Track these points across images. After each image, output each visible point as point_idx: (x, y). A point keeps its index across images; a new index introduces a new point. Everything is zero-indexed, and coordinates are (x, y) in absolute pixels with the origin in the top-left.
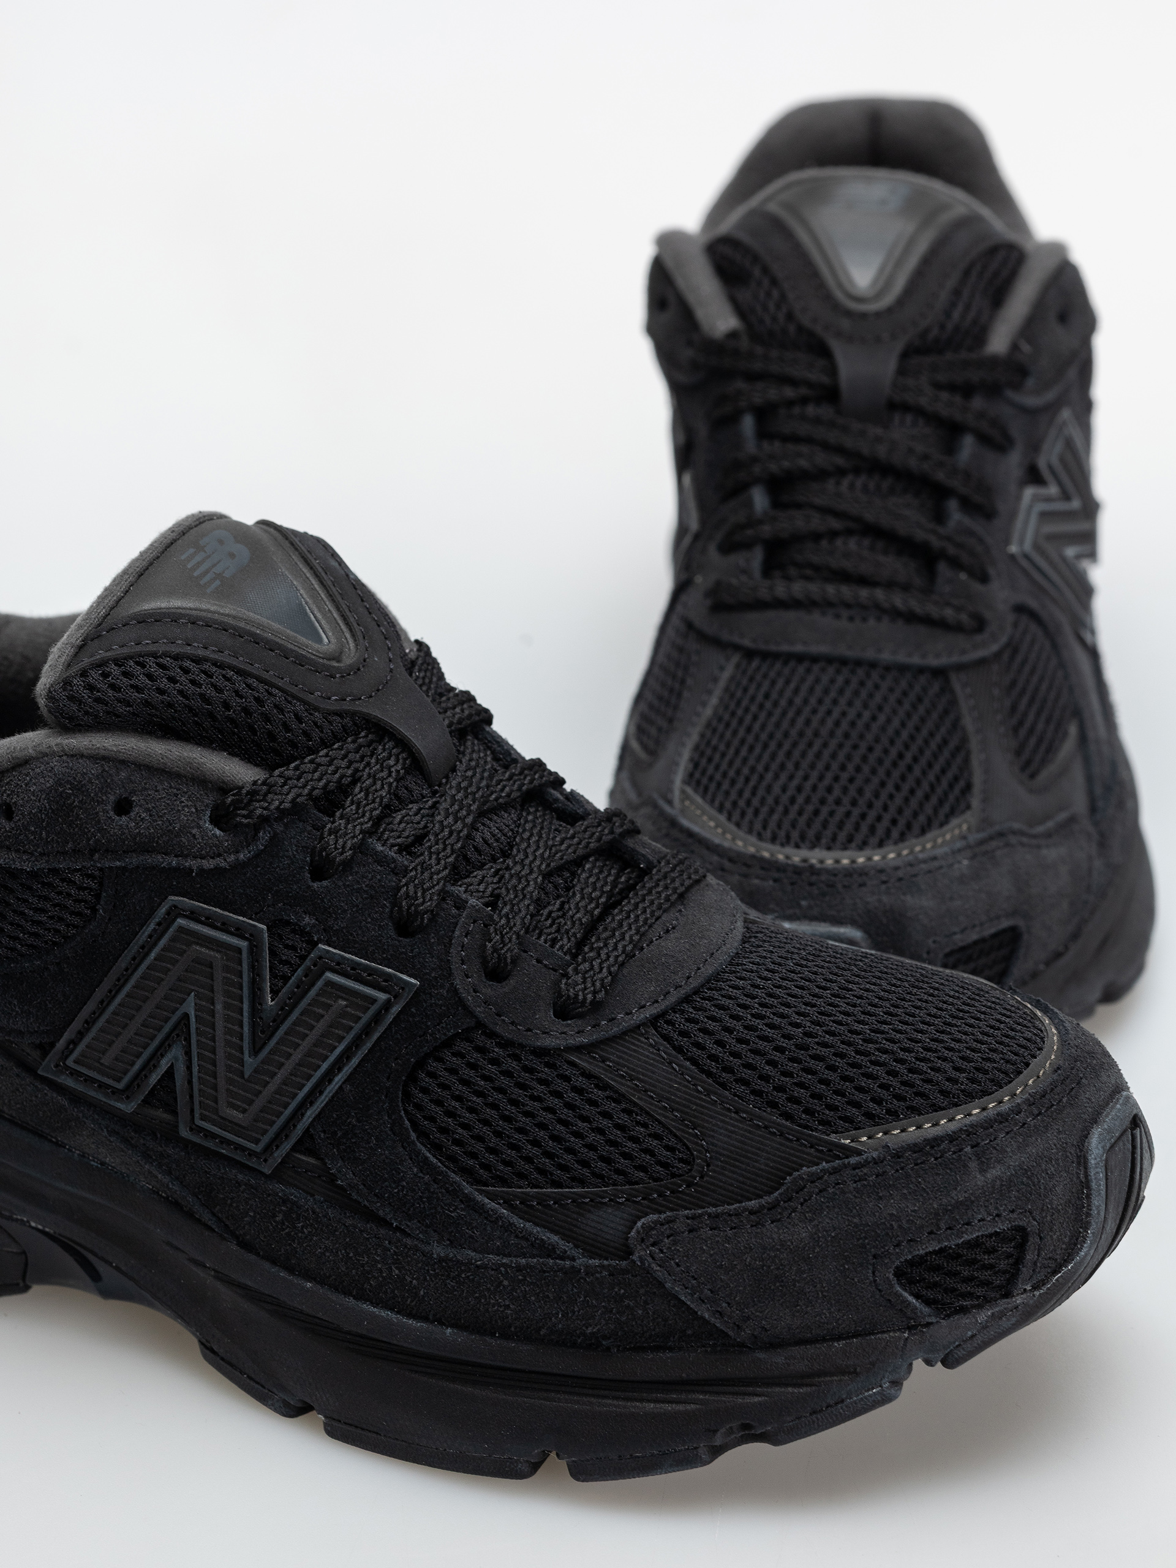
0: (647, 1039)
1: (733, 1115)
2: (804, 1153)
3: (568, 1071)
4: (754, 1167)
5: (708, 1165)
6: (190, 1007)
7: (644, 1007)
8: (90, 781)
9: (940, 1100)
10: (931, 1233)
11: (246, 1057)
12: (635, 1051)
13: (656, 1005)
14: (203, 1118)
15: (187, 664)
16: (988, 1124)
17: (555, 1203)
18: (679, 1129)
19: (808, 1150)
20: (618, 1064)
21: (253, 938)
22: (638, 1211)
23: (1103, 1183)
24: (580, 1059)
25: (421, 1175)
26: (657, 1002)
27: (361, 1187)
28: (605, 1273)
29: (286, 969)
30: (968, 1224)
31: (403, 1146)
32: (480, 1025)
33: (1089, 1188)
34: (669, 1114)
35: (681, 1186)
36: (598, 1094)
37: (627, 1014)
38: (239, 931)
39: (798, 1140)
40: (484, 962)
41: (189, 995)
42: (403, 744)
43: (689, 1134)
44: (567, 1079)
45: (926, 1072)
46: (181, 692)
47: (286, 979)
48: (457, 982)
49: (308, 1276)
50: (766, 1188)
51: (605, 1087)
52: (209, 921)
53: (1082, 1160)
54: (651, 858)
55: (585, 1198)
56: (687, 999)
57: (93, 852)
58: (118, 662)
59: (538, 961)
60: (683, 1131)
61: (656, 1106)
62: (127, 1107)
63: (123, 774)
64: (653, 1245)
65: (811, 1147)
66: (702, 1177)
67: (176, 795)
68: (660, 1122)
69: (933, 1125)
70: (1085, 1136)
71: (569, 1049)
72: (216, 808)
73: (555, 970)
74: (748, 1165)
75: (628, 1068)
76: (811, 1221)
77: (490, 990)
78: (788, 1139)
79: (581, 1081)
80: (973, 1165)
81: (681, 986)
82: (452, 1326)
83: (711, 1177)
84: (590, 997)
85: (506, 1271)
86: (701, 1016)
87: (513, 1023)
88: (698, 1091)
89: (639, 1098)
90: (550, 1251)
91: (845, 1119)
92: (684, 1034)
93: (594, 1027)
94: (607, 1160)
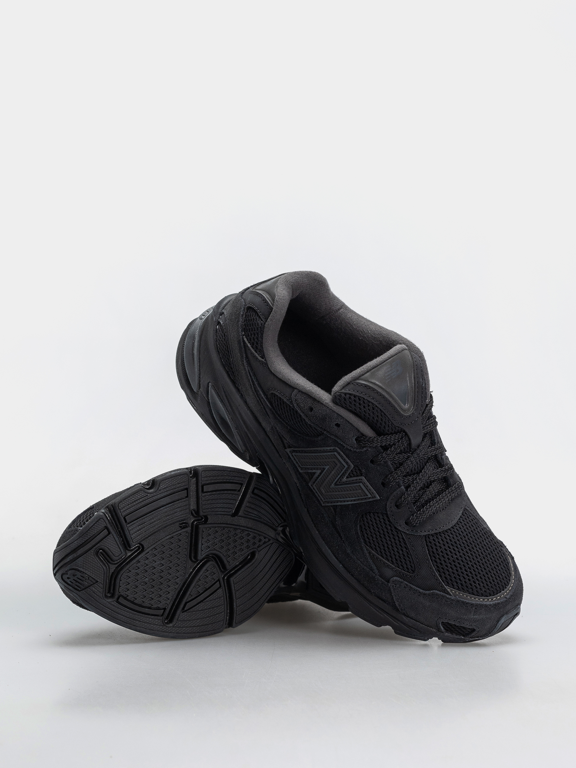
0: (422, 539)
1: (429, 568)
2: (439, 587)
3: (400, 536)
4: (426, 583)
5: (417, 575)
6: (327, 468)
7: (426, 531)
8: (333, 418)
9: (475, 593)
10: (454, 620)
11: (333, 485)
12: (417, 540)
13: (429, 532)
14: (315, 486)
15: (370, 404)
16: (482, 606)
17: (380, 560)
18: (416, 564)
19: (440, 587)
20: (412, 541)
21: (349, 466)
22: (397, 575)
23: (499, 627)
24: (404, 535)
25: (355, 535)
26: (429, 531)
27: (341, 527)
28: (381, 582)
29: (352, 475)
30: (464, 623)
31: (355, 526)
32: (387, 514)
33: (495, 627)
34: (416, 559)
35: (408, 576)
36: (403, 545)
37: (421, 531)
38: (347, 463)
39: (439, 583)
40: (396, 502)
41: (328, 465)
42: (410, 440)
43: (417, 566)
44: (399, 537)
45: (476, 584)
46: (365, 411)
47: (351, 477)
48: (388, 503)
49: (318, 530)
50: (426, 589)
51: (405, 544)
52: (342, 457)
53: (498, 621)
54: (452, 483)
55: (387, 564)
56: (436, 534)
57: (326, 430)
58: (355, 396)
59: (409, 508)
60: (417, 565)
61: (414, 556)
62: (301, 471)
63: (342, 420)
64: (395, 584)
65: (441, 587)
66: (414, 577)
67: (351, 430)
68: (412, 559)
69: (470, 598)
70: (502, 616)
71: (403, 532)
72: (358, 437)
73: (411, 512)
74: (425, 581)
75: (414, 543)
76: (431, 603)
77: (394, 509)
78: (437, 582)
79: (401, 540)
80: (472, 613)
81: (437, 530)
82: (342, 565)
83: (416, 578)
84: (415, 524)
85: (360, 567)
86: (437, 540)
87: (394, 519)
88: (425, 558)
89: (412, 552)
90: (372, 570)
91: (453, 585)
92: (430, 542)
93: (412, 530)
94: (396, 560)
